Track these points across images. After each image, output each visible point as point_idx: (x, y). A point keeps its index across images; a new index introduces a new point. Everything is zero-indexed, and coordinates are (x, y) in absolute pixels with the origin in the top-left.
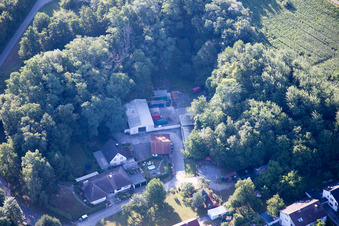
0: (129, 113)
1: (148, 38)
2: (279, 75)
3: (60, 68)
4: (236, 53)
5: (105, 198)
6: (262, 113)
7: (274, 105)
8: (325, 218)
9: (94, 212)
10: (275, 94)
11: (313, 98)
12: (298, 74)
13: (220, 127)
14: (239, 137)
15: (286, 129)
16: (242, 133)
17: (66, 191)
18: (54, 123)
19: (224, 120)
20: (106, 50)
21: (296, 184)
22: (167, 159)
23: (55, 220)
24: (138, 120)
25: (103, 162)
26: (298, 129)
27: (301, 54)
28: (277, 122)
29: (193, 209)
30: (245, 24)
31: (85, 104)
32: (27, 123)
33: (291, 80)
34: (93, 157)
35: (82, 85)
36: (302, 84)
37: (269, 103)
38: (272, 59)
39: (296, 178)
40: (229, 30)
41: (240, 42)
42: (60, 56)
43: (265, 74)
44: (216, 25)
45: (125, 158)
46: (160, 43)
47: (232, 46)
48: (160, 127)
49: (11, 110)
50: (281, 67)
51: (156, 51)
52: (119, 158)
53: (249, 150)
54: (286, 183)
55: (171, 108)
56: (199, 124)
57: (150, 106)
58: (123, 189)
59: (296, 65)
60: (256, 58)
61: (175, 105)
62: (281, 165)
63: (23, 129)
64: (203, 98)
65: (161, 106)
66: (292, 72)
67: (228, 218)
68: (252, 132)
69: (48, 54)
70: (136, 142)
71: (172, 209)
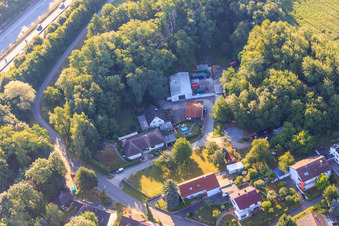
0: (172, 84)
1: (191, 20)
2: (297, 48)
3: (112, 46)
4: (263, 30)
5: (140, 155)
6: (279, 80)
7: (290, 73)
8: (329, 172)
9: (129, 166)
10: (293, 64)
11: (327, 67)
12: (316, 47)
13: (244, 93)
14: (258, 102)
15: (301, 94)
16: (261, 98)
17: (110, 148)
18: (101, 91)
19: (247, 87)
20: (153, 30)
21: (306, 142)
22: (198, 123)
23: (91, 171)
24: (179, 90)
25: (145, 124)
26: (311, 94)
27: (323, 32)
28: (293, 88)
29: (215, 164)
30: (273, 7)
31: (130, 75)
32: (79, 90)
33: (309, 52)
34: (137, 121)
35: (129, 60)
36: (318, 55)
37: (286, 72)
38: (293, 34)
39: (306, 137)
40: (259, 11)
41: (267, 21)
42: (113, 36)
43: (285, 47)
44: (249, 8)
45: (163, 121)
46: (201, 24)
47: (260, 24)
48: (198, 96)
49: (68, 80)
50: (300, 41)
51: (197, 31)
52: (157, 121)
53: (267, 113)
54: (297, 142)
55: (210, 80)
56: (227, 91)
57: (192, 78)
58: (157, 147)
59: (315, 39)
60: (279, 33)
61: (213, 78)
62: (294, 126)
63: (75, 95)
64: (231, 69)
65: (201, 78)
66: (310, 45)
67: (244, 173)
68: (270, 97)
69: (105, 35)
70: (176, 108)
71: (197, 165)
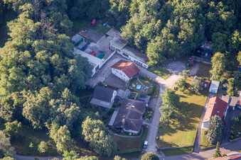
22: (140, 76)
26: (212, 4)
28: (198, 6)
29: (197, 94)
31: (71, 69)
45: (116, 92)
53: (197, 35)
61: (92, 41)
65: (86, 46)
68: (190, 22)
70: (101, 79)
71: (186, 103)
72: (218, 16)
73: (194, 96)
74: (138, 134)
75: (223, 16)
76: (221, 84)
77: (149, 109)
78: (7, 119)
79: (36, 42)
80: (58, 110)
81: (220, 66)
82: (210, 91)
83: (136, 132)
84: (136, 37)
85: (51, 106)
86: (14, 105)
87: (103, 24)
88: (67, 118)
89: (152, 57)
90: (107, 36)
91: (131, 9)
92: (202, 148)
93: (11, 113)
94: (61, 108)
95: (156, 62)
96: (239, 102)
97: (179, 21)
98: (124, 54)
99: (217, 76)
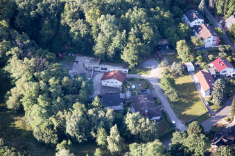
26: (152, 9)
29: (181, 76)
67: (196, 64)
70: (97, 92)
72: (161, 17)
73: (180, 78)
74: (161, 119)
75: (166, 15)
76: (193, 63)
77: (155, 99)
78: (55, 143)
79: (43, 73)
80: (100, 116)
81: (187, 49)
82: (189, 70)
83: (159, 118)
84: (110, 50)
85: (92, 116)
86: (55, 128)
87: (67, 55)
88: (109, 121)
89: (132, 60)
90: (77, 62)
91: (93, 32)
92: (215, 111)
93: (56, 135)
94: (101, 114)
95: (136, 64)
96: (215, 70)
97: (138, 27)
98: (102, 69)
99: (187, 59)
